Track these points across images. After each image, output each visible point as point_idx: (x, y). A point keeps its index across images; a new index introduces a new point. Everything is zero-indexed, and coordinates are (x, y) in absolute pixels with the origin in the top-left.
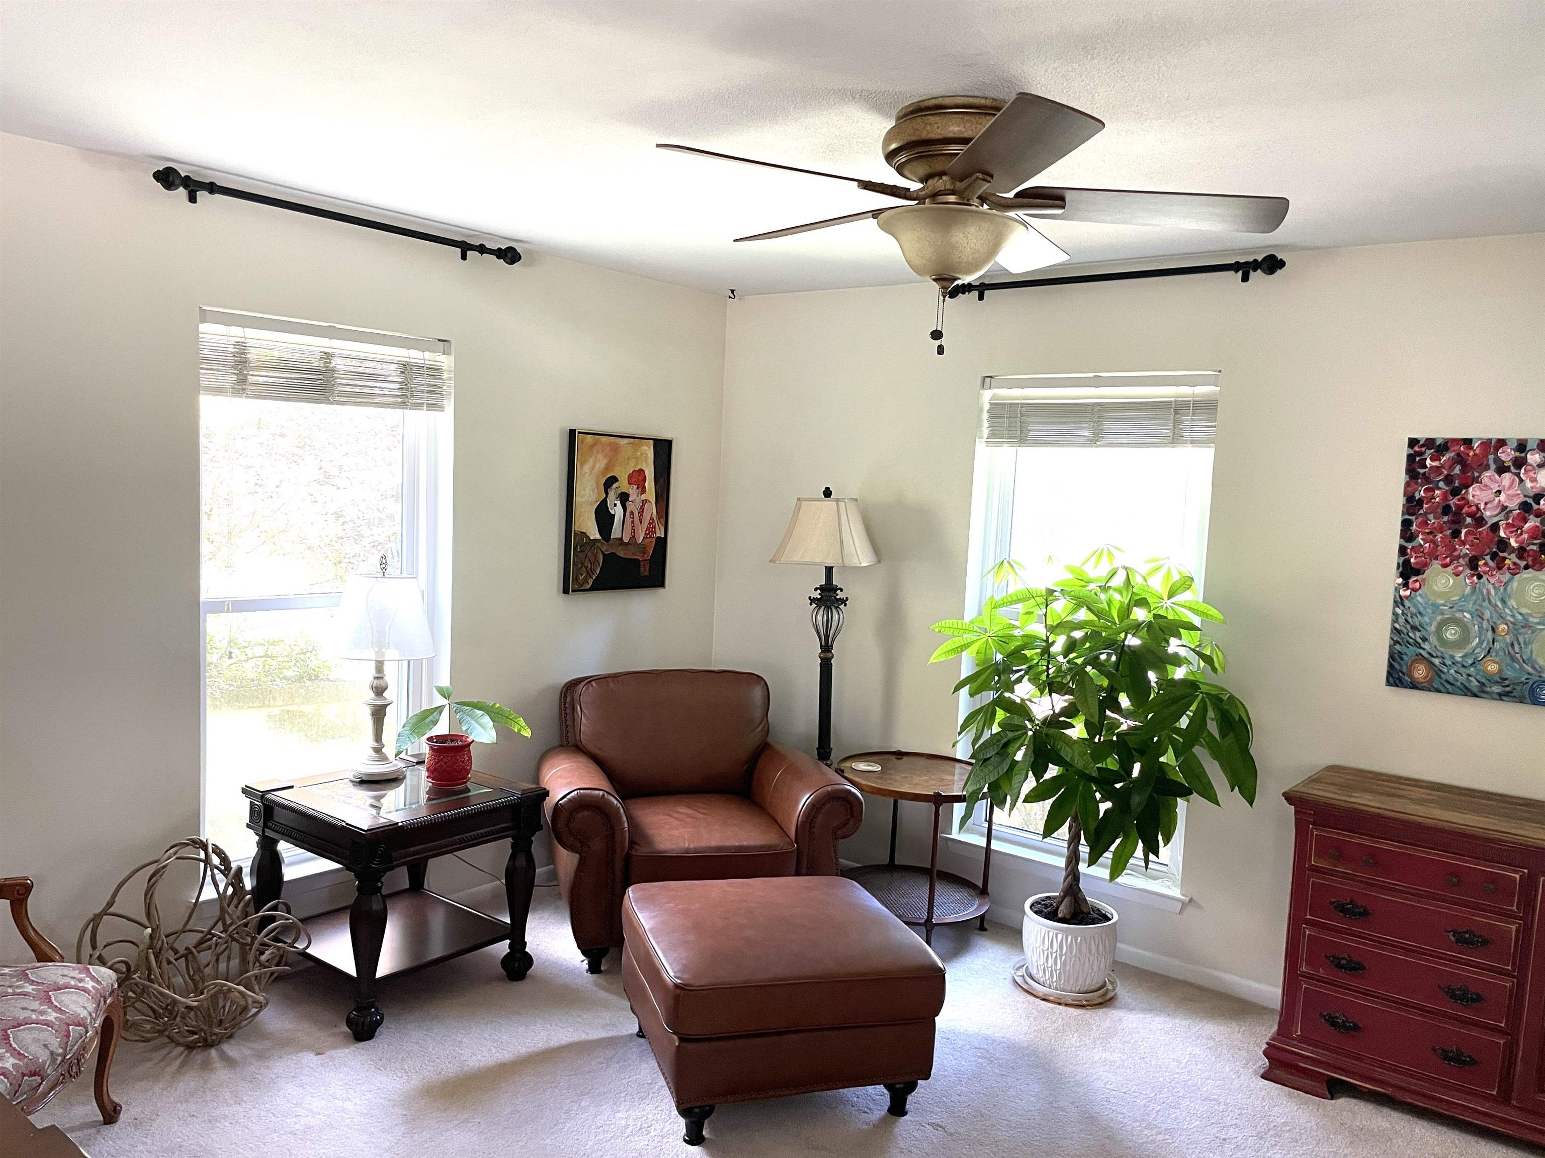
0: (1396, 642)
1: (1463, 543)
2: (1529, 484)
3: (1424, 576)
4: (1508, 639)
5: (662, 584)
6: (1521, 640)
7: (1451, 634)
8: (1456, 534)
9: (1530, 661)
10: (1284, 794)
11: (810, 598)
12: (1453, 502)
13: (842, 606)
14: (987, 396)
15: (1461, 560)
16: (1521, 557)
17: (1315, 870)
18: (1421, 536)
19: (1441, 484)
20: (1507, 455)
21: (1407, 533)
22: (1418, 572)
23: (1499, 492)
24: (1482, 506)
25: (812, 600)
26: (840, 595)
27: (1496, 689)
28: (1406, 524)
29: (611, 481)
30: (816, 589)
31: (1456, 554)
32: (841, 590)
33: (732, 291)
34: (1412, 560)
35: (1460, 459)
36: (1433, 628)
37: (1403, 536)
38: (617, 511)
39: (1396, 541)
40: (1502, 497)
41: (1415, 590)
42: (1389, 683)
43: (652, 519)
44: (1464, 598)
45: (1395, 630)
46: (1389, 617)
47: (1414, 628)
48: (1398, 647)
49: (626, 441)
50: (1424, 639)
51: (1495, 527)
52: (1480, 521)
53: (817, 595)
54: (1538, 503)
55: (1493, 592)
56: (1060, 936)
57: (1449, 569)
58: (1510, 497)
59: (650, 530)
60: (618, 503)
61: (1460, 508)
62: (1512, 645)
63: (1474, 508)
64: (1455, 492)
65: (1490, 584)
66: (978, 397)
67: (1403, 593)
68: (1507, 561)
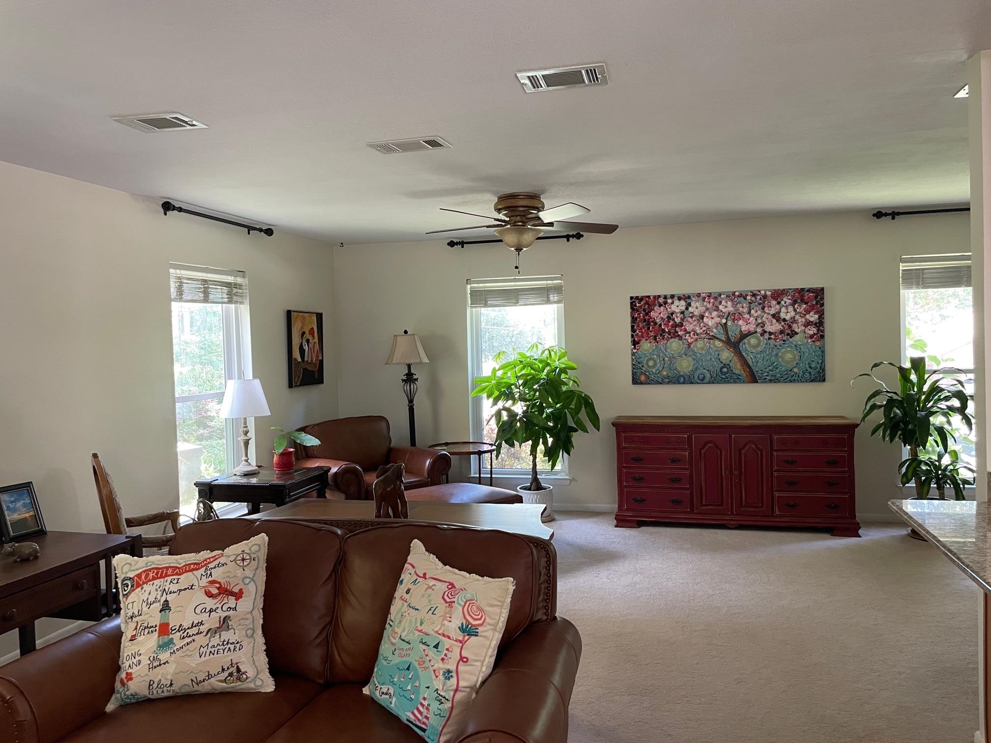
0: (634, 369)
1: (651, 332)
2: (669, 310)
3: (640, 344)
4: (669, 363)
5: (322, 382)
6: (672, 362)
7: (651, 363)
8: (649, 328)
9: (676, 369)
10: (612, 423)
11: (402, 379)
12: (647, 318)
13: (416, 382)
14: (469, 287)
15: (651, 338)
16: (669, 335)
17: (625, 448)
18: (638, 331)
19: (642, 312)
20: (661, 300)
21: (633, 330)
22: (638, 343)
23: (660, 313)
24: (656, 318)
25: (403, 381)
26: (415, 377)
27: (667, 380)
28: (632, 327)
29: (304, 333)
30: (404, 375)
31: (649, 335)
32: (415, 375)
33: (342, 243)
34: (636, 339)
35: (647, 303)
36: (645, 362)
37: (632, 331)
38: (306, 348)
39: (629, 333)
40: (661, 315)
41: (638, 349)
42: (633, 384)
43: (317, 351)
44: (653, 350)
45: (633, 365)
46: (630, 360)
47: (639, 363)
48: (635, 370)
49: (307, 314)
50: (643, 366)
51: (660, 325)
52: (656, 324)
53: (405, 378)
54: (672, 316)
55: (662, 347)
56: (535, 496)
57: (648, 341)
58: (664, 315)
59: (317, 357)
60: (306, 344)
61: (649, 319)
62: (670, 365)
63: (653, 319)
64: (647, 314)
65: (661, 345)
66: (465, 288)
67: (635, 351)
68: (665, 337)
